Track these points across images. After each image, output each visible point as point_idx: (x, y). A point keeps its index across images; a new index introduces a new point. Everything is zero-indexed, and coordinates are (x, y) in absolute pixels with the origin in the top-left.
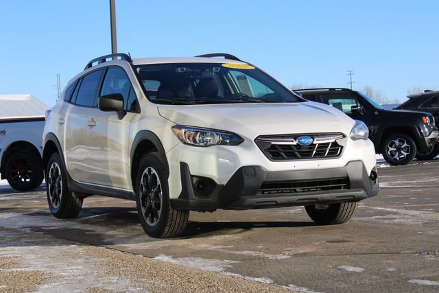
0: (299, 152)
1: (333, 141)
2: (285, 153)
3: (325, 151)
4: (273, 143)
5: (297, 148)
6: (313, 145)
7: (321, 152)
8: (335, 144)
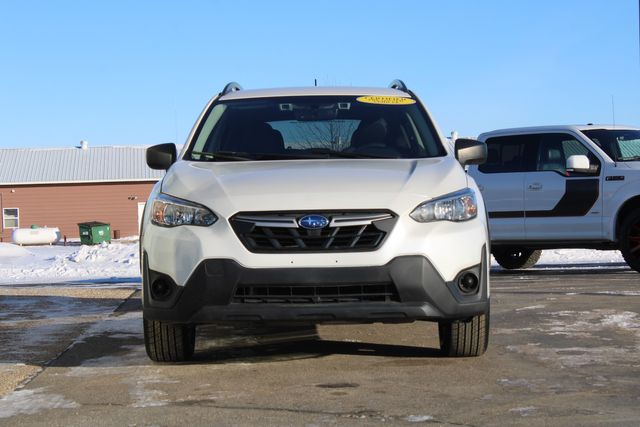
0: (304, 240)
1: (369, 222)
2: (279, 240)
3: (352, 239)
4: (258, 224)
5: (300, 233)
6: (328, 230)
7: (345, 240)
8: (371, 227)
